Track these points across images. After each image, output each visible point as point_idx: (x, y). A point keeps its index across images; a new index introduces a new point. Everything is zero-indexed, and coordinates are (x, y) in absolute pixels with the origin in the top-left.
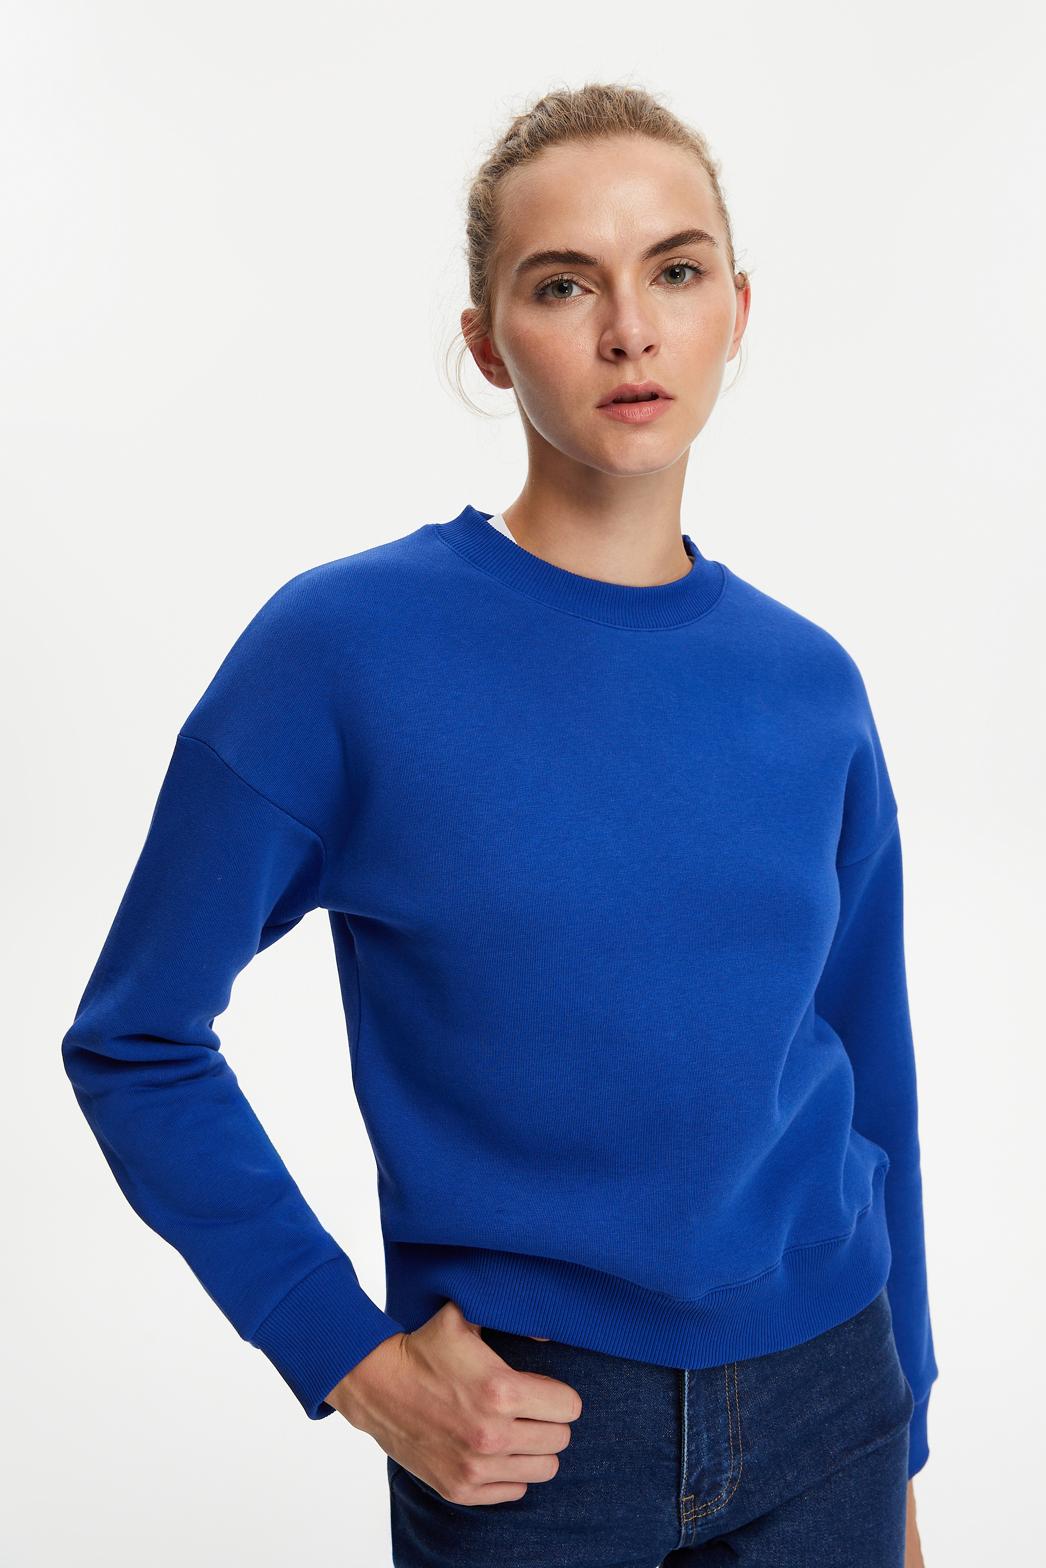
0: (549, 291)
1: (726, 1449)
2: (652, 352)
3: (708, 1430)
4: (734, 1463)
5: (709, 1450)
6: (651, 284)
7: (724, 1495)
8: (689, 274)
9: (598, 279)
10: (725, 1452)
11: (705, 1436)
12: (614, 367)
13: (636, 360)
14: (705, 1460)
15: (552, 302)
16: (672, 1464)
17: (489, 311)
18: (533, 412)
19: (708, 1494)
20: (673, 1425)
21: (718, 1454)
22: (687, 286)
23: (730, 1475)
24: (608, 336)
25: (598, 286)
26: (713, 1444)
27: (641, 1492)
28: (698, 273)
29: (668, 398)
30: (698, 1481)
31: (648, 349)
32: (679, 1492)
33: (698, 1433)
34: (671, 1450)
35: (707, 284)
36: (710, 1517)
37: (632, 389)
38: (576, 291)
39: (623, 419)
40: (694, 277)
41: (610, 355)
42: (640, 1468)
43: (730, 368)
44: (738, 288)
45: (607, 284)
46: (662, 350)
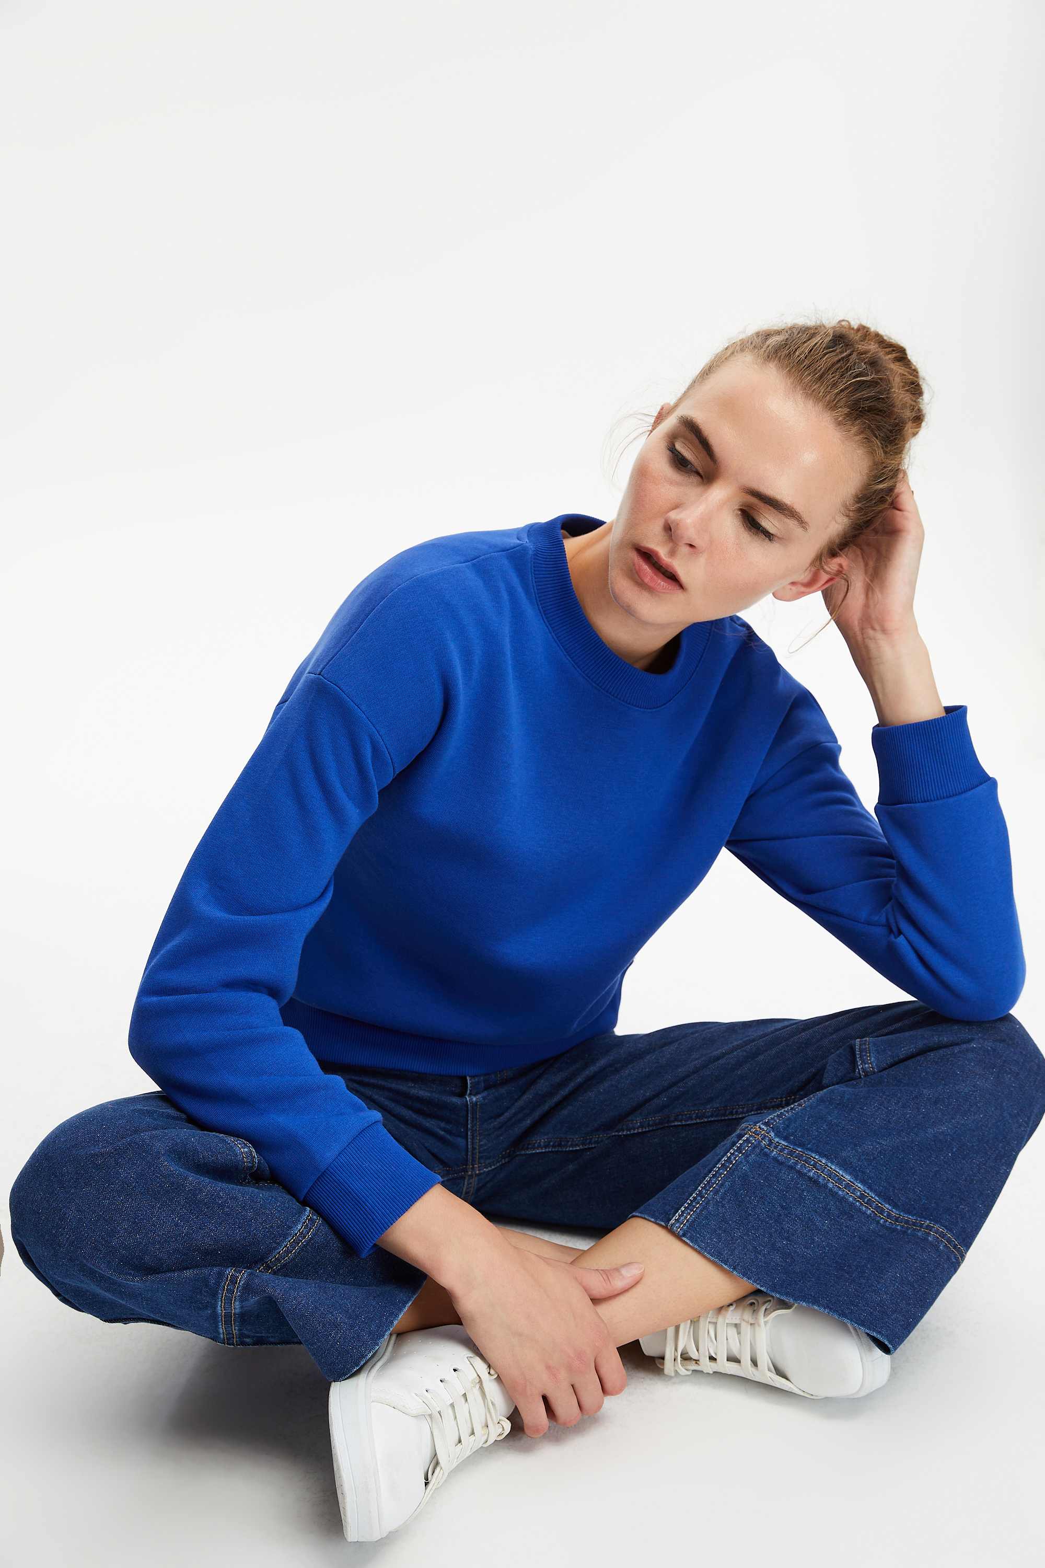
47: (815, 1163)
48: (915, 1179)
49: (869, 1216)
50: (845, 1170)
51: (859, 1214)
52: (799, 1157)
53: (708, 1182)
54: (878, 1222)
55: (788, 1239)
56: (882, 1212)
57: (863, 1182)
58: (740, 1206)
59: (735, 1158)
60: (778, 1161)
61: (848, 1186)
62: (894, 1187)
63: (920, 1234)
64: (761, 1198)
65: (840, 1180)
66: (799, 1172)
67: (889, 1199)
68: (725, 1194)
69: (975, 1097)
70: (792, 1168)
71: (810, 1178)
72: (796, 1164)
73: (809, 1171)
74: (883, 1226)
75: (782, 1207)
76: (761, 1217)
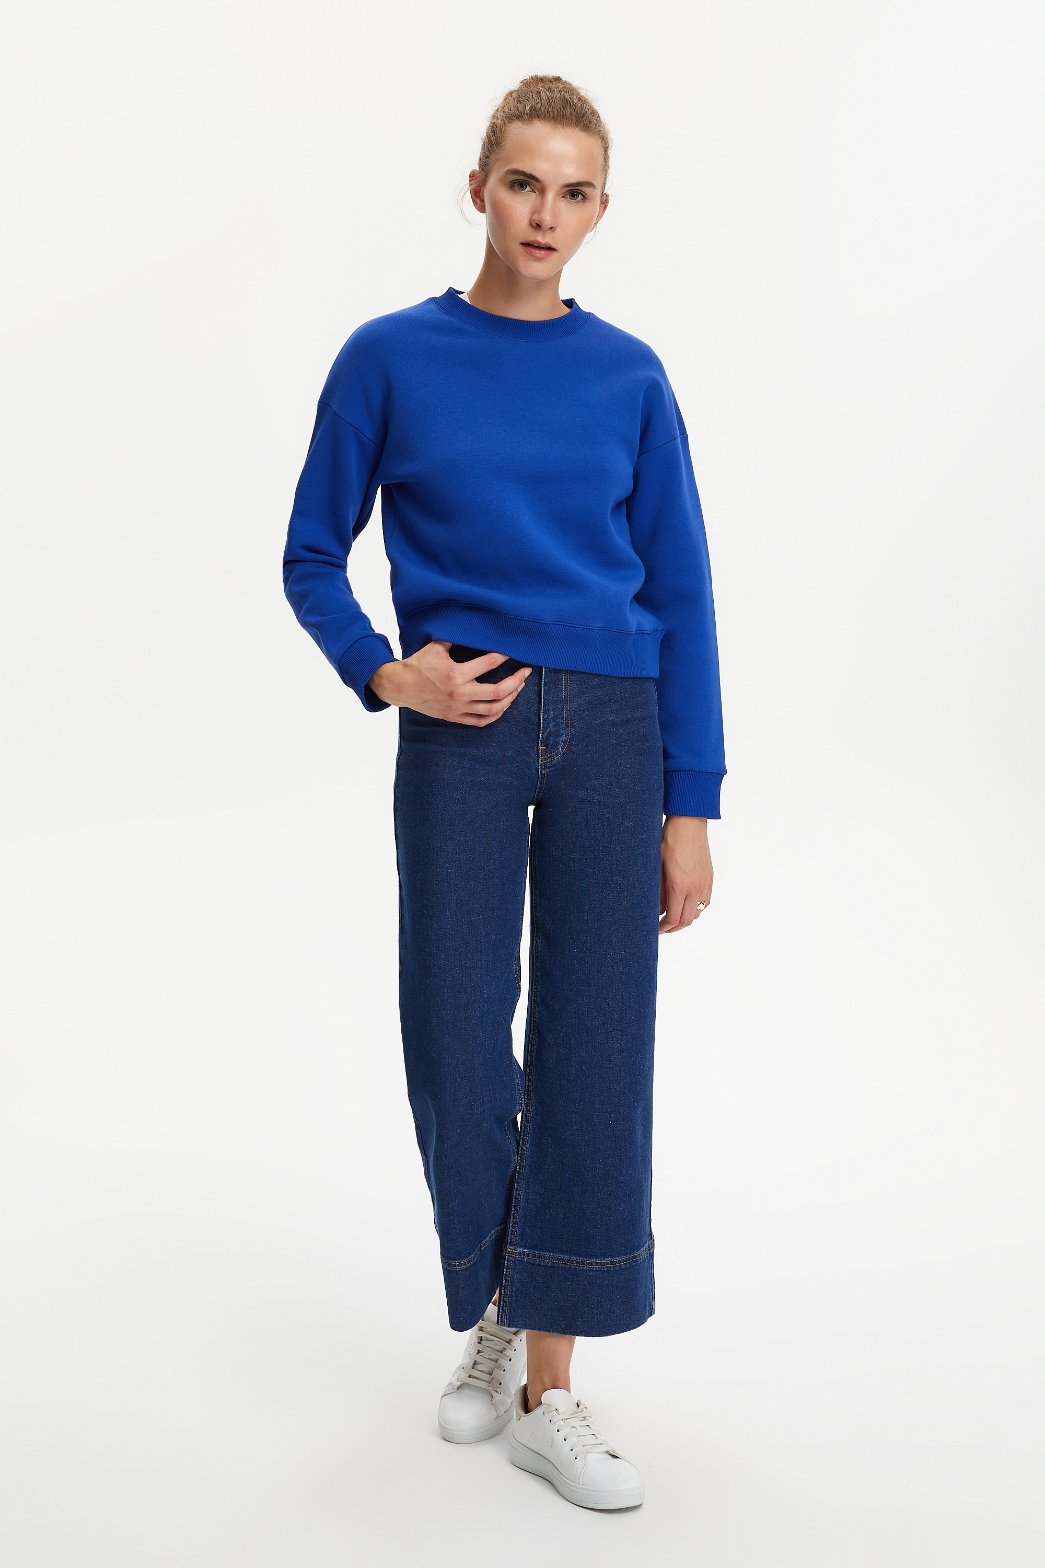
0: (516, 185)
1: (562, 723)
2: (553, 229)
3: (553, 710)
4: (566, 732)
5: (553, 721)
6: (562, 197)
7: (560, 749)
8: (580, 197)
9: (539, 189)
10: (562, 725)
11: (552, 713)
12: (534, 230)
13: (544, 232)
14: (551, 725)
15: (516, 191)
16: (535, 727)
17: (486, 179)
18: (492, 234)
19: (552, 747)
20: (536, 705)
21: (558, 725)
22: (578, 202)
23: (563, 738)
24: (536, 217)
25: (538, 191)
26: (556, 718)
27: (520, 742)
28: (585, 198)
29: (554, 250)
30: (548, 737)
31: (551, 228)
32: (538, 745)
33: (548, 710)
34: (535, 719)
35: (587, 203)
36: (553, 762)
37: (539, 243)
38: (528, 189)
39: (531, 254)
40: (582, 199)
41: (535, 225)
42: (520, 728)
43: (589, 236)
44: (602, 203)
45: (542, 191)
46: (558, 229)
47: (549, 1257)
48: (598, 1239)
49: (586, 1270)
50: (563, 1254)
51: (581, 1272)
52: (539, 1257)
53: (504, 1293)
54: (593, 1271)
55: (556, 1301)
56: (592, 1264)
57: (575, 1255)
58: (527, 1297)
59: (509, 1273)
60: (530, 1263)
61: (568, 1261)
62: (591, 1249)
63: (617, 1268)
64: (534, 1287)
65: (563, 1260)
66: (544, 1266)
67: (592, 1256)
68: (516, 1294)
69: (598, 1181)
70: (539, 1265)
71: (550, 1266)
72: (540, 1262)
73: (548, 1263)
74: (596, 1271)
75: (546, 1287)
76: (539, 1297)
